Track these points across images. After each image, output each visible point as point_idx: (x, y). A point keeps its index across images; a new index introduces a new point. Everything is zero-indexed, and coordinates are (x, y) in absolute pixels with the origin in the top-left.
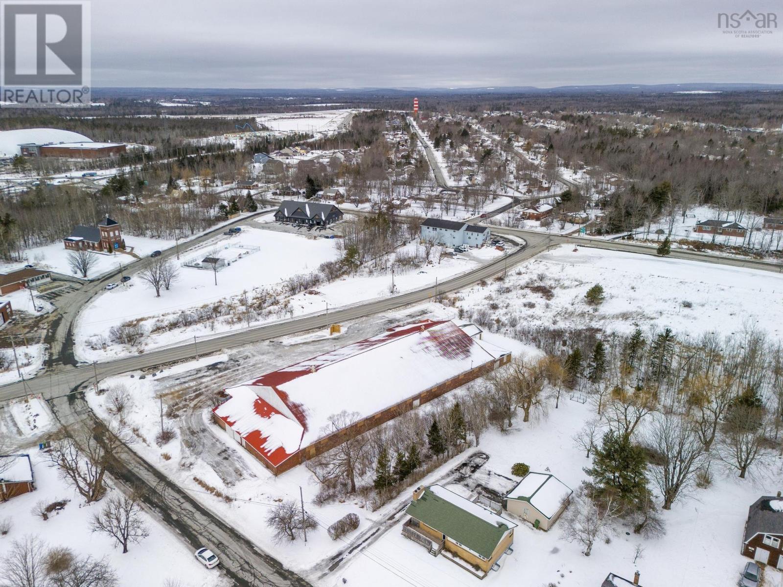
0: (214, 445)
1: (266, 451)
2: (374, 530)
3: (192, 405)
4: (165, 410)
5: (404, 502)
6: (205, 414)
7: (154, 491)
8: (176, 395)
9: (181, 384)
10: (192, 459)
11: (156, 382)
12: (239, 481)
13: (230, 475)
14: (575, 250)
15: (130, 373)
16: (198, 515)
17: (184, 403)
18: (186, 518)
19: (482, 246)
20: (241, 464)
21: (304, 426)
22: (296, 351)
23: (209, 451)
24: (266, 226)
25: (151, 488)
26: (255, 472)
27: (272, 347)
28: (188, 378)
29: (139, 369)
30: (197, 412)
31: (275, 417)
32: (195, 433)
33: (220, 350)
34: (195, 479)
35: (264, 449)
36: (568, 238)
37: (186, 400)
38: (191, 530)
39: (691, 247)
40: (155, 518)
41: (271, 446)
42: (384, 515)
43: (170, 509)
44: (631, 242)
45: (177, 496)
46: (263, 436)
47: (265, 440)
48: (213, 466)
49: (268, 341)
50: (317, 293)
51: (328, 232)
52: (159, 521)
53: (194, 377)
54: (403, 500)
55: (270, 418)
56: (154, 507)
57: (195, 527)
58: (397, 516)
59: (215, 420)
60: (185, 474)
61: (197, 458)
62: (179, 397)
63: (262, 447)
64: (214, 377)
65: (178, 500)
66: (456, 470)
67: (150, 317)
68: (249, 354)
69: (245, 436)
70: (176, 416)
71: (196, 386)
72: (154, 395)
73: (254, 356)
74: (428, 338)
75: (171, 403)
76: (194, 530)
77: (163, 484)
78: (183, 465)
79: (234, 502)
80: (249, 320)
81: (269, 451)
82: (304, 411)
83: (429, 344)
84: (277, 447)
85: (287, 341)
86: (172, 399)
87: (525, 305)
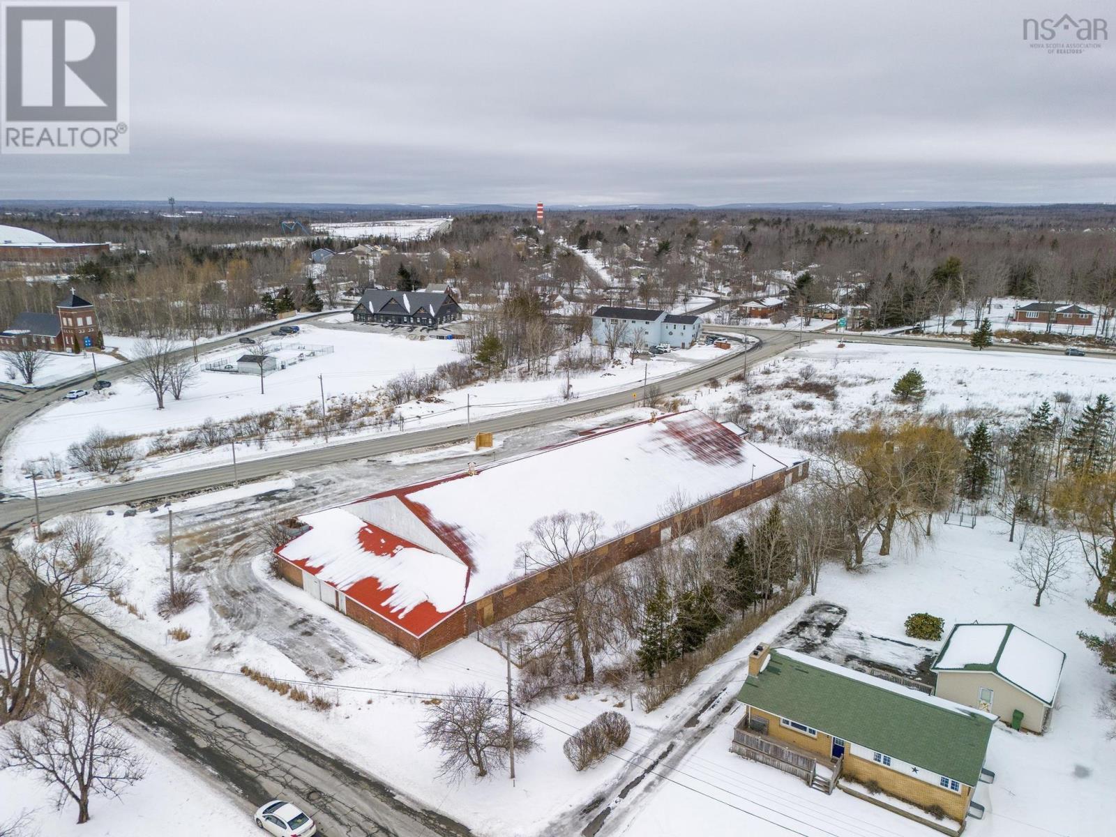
0: (279, 612)
1: (394, 611)
2: (663, 747)
3: (230, 551)
4: (176, 561)
5: (709, 692)
6: (259, 565)
7: (154, 697)
8: (197, 537)
9: (206, 521)
10: (236, 637)
11: (157, 521)
12: (340, 670)
13: (321, 662)
14: (841, 346)
15: (108, 508)
16: (255, 737)
17: (214, 549)
18: (228, 745)
19: (692, 344)
20: (342, 642)
21: (468, 562)
22: (418, 472)
23: (270, 623)
24: (339, 326)
25: (147, 690)
26: (373, 653)
27: (373, 468)
28: (220, 514)
29: (123, 503)
30: (243, 562)
31: (402, 553)
32: (238, 594)
33: (278, 474)
34: (245, 671)
35: (388, 608)
36: (822, 333)
37: (217, 545)
38: (241, 766)
39: (1016, 340)
40: (157, 747)
41: (404, 601)
42: (675, 718)
43: (192, 727)
44: (920, 337)
45: (207, 703)
46: (384, 587)
47: (389, 592)
48: (280, 648)
49: (366, 460)
50: (438, 401)
51: (440, 332)
52: (166, 752)
53: (232, 511)
54: (706, 688)
55: (393, 555)
56: (153, 726)
57: (250, 760)
58: (704, 718)
59: (280, 570)
60: (221, 663)
61: (245, 635)
62: (202, 541)
63: (383, 604)
64: (269, 510)
65: (208, 710)
66: (791, 633)
67: (146, 435)
68: (333, 479)
69: (346, 589)
70: (198, 570)
71: (234, 524)
72: (154, 539)
73: (342, 480)
74: (666, 432)
75: (188, 550)
76: (250, 767)
77: (174, 682)
78: (218, 648)
79: (334, 709)
80: (326, 434)
81: (402, 610)
82: (464, 538)
83: (670, 440)
84: (416, 603)
85: (397, 459)
86: (188, 544)
87: (796, 407)
